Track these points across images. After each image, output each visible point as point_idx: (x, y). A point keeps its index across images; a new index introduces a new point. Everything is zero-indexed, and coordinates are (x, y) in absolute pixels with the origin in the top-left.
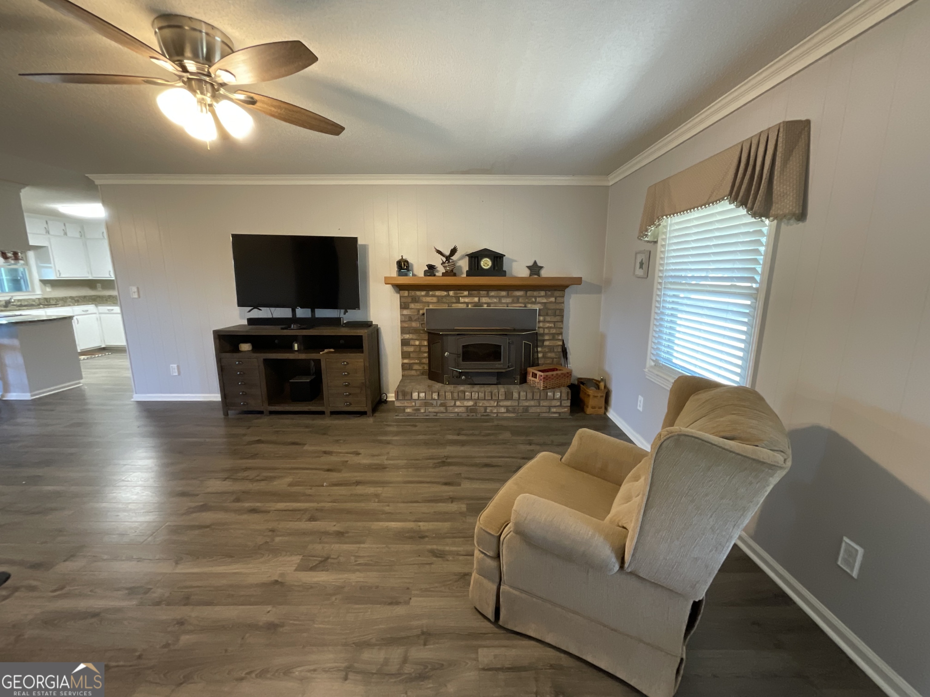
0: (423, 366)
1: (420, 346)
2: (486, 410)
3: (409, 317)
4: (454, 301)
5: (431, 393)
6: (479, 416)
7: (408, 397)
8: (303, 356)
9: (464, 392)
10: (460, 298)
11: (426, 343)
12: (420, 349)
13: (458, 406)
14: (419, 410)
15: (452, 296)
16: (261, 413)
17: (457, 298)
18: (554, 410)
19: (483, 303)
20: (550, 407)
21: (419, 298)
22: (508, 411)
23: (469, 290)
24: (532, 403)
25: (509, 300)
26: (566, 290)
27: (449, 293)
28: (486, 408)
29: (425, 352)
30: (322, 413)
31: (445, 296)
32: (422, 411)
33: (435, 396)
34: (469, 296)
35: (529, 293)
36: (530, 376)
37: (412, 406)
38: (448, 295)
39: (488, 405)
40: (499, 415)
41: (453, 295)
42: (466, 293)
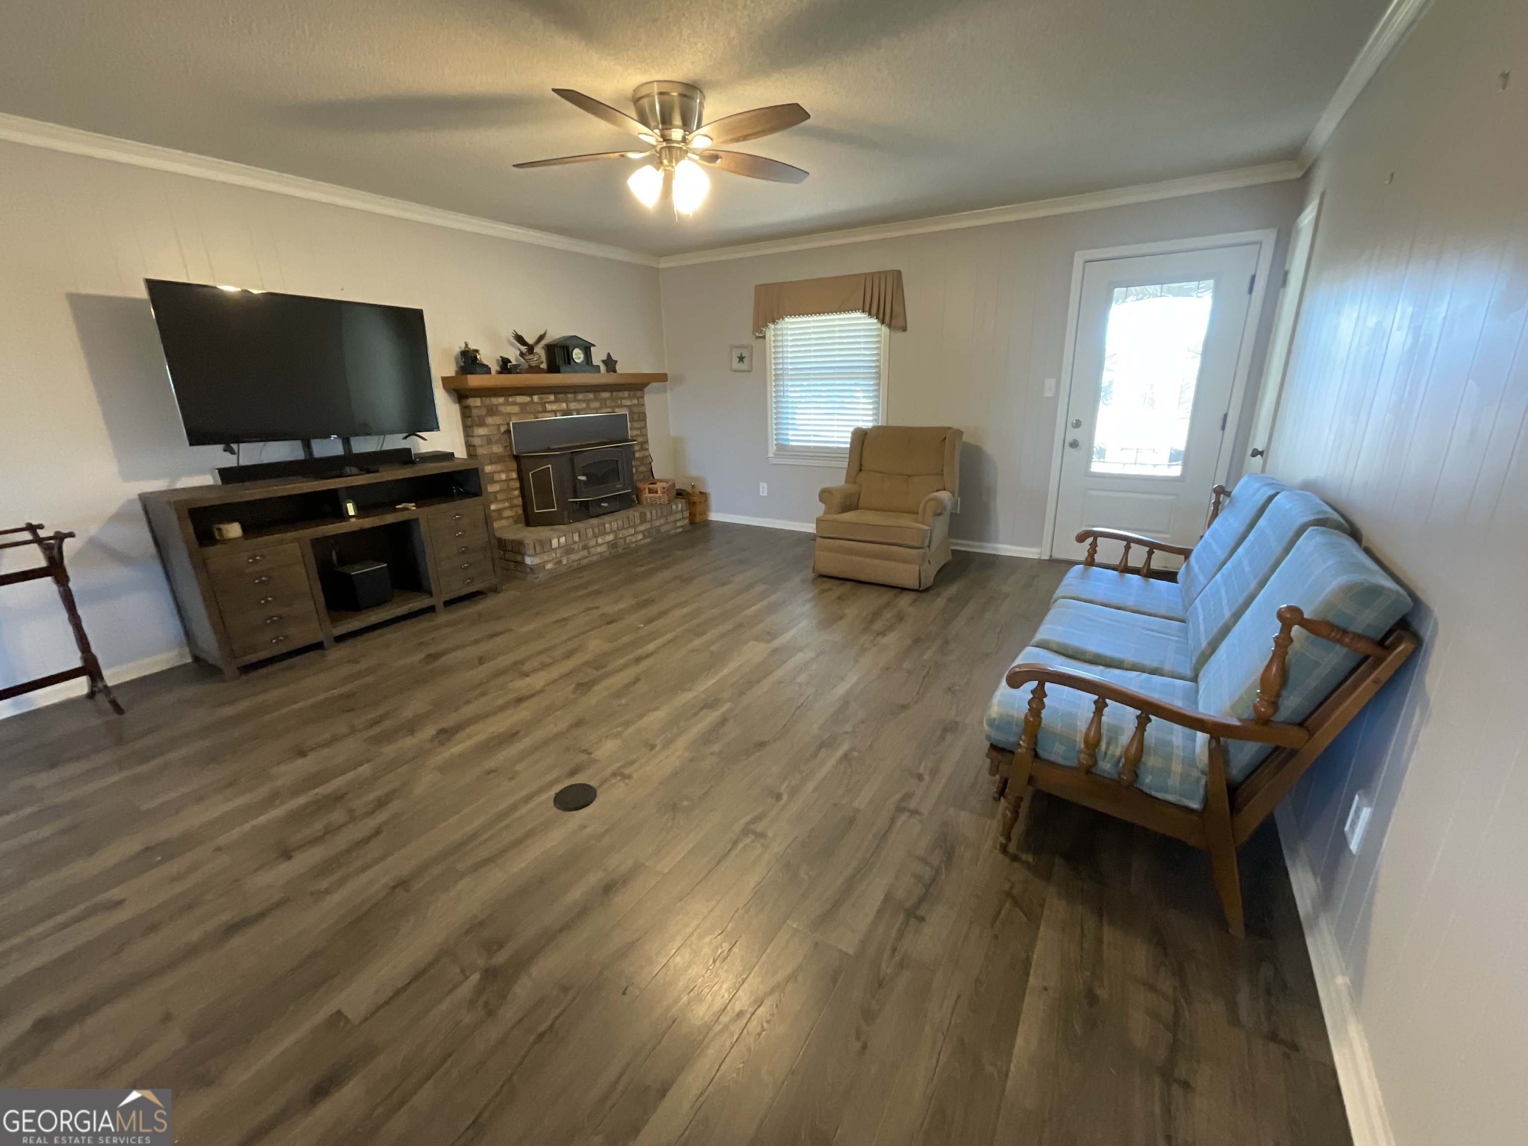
0: (515, 509)
1: (508, 480)
2: (625, 540)
3: (487, 438)
4: (540, 409)
5: (571, 535)
6: (620, 550)
7: (547, 548)
8: (369, 522)
9: (604, 525)
10: (547, 405)
11: (514, 475)
12: (508, 485)
13: (601, 544)
14: (560, 562)
15: (537, 403)
16: (318, 646)
17: (543, 404)
18: (679, 524)
19: (572, 410)
20: (675, 521)
21: (497, 408)
22: (645, 537)
23: (555, 393)
24: (662, 521)
25: (596, 405)
26: (645, 390)
27: (532, 398)
28: (625, 538)
29: (516, 489)
30: (431, 609)
31: (529, 403)
32: (565, 562)
33: (576, 538)
34: (556, 401)
35: (615, 394)
36: (645, 493)
37: (553, 559)
38: (532, 402)
39: (627, 535)
40: (638, 543)
41: (538, 401)
42: (552, 397)
